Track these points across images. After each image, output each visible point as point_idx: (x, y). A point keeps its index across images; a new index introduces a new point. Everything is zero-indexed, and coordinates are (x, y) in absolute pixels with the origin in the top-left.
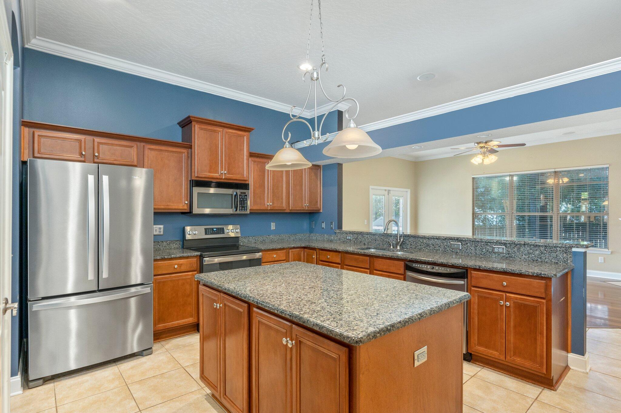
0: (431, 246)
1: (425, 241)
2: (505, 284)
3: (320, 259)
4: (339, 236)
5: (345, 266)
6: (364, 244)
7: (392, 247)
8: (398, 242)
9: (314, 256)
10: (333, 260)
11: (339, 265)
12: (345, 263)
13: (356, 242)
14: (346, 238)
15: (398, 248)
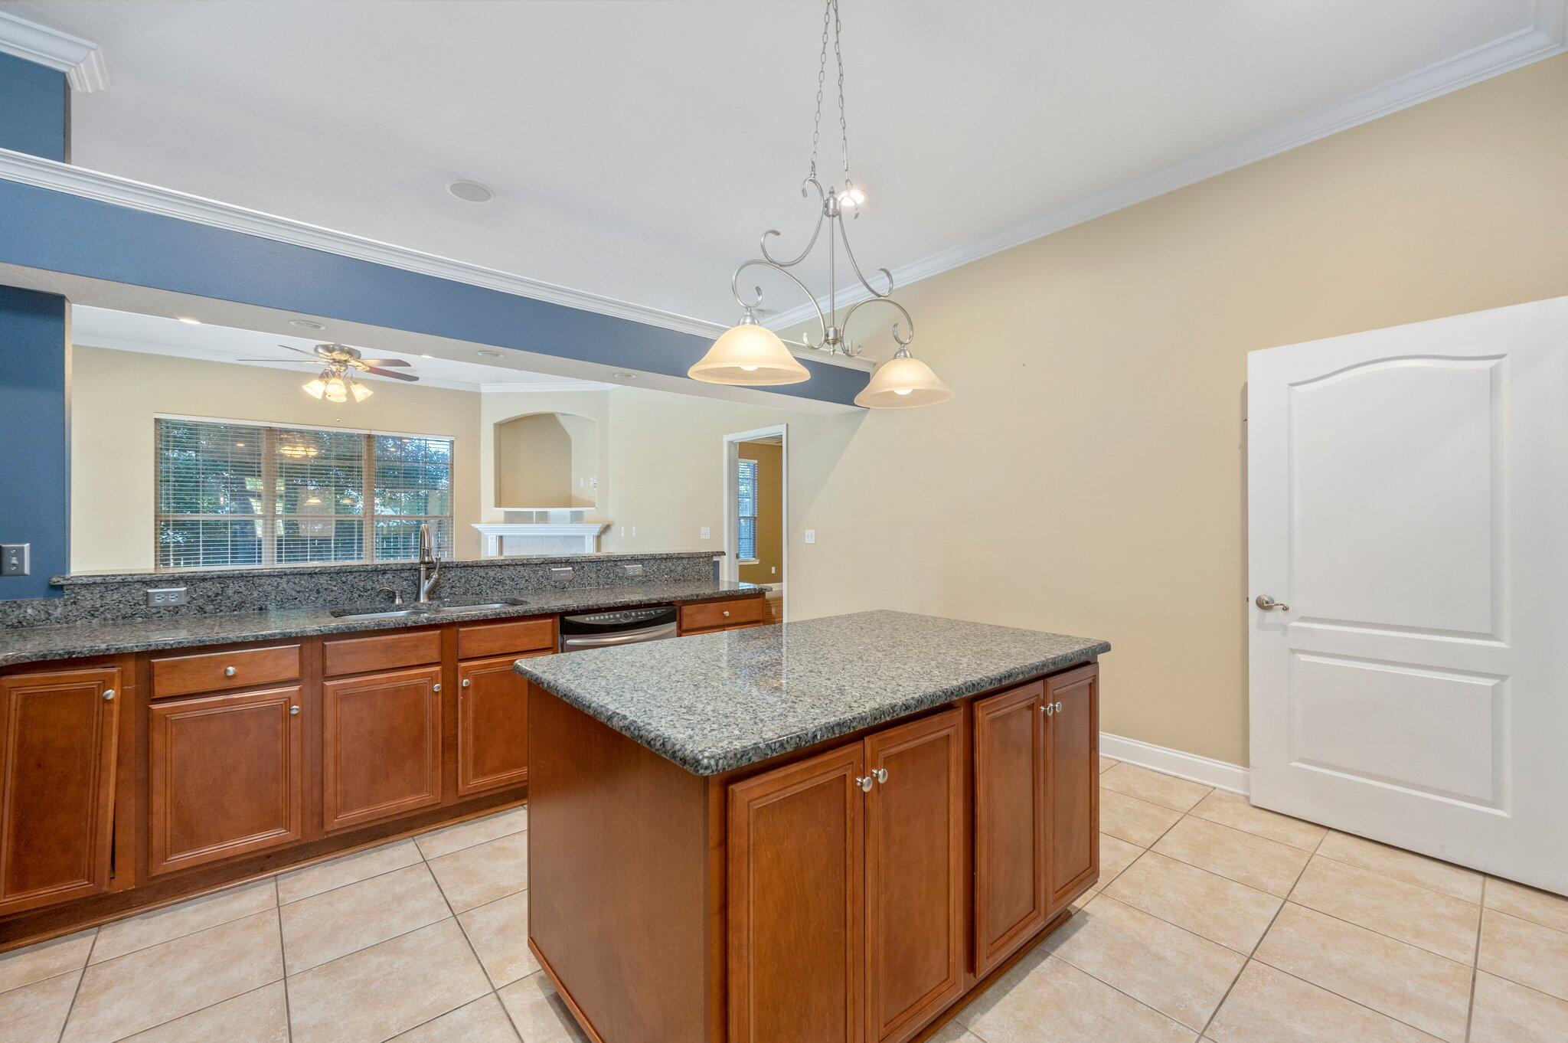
0: (507, 582)
1: (492, 574)
2: (727, 613)
3: (160, 691)
4: (88, 599)
5: (328, 683)
6: (261, 609)
7: (398, 601)
8: (426, 585)
9: (110, 693)
10: (254, 677)
11: (296, 688)
12: (330, 672)
13: (209, 608)
14: (147, 602)
15: (422, 601)
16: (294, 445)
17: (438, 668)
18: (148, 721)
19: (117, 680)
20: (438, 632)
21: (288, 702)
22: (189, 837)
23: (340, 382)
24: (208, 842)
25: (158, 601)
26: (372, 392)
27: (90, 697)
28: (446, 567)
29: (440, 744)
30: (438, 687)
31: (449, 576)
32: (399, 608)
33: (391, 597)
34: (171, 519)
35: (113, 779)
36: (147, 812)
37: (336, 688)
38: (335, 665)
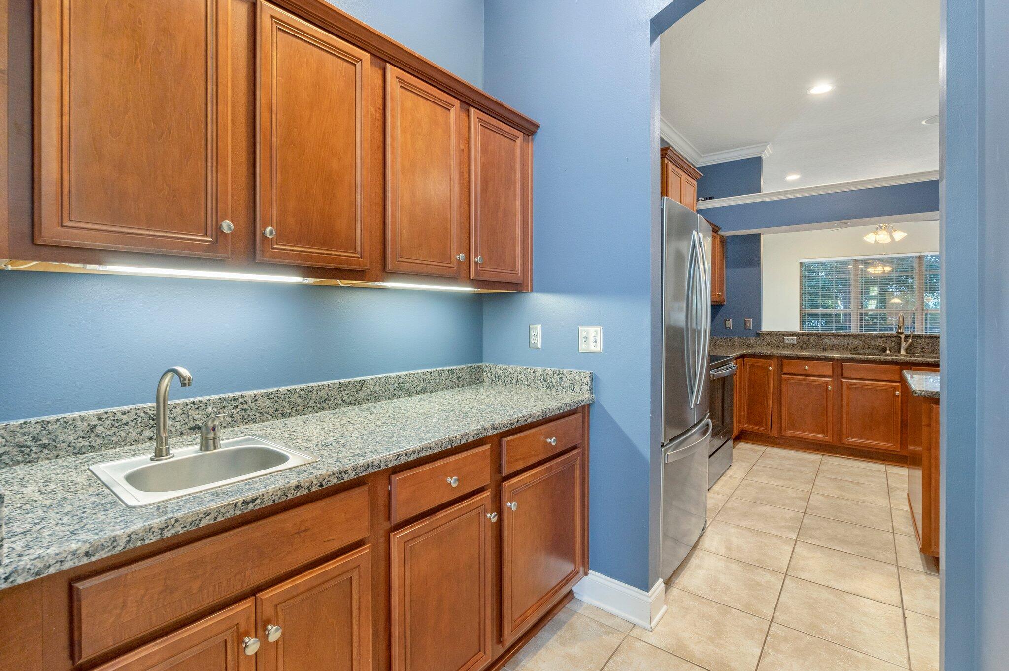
3: (785, 371)
4: (767, 339)
5: (844, 380)
6: (823, 349)
7: (888, 352)
8: (903, 345)
9: (771, 368)
10: (816, 372)
11: (831, 380)
12: (845, 375)
13: (804, 346)
14: (784, 341)
15: (902, 353)
16: (876, 267)
17: (898, 384)
18: (781, 381)
19: (772, 364)
20: (899, 366)
21: (827, 384)
22: (793, 426)
23: (884, 232)
24: (798, 430)
25: (786, 342)
26: (906, 234)
27: (765, 369)
28: (917, 337)
29: (899, 422)
30: (898, 393)
31: (920, 342)
32: (887, 355)
33: (884, 350)
34: (806, 312)
35: (771, 397)
36: (780, 412)
37: (848, 384)
38: (847, 373)
